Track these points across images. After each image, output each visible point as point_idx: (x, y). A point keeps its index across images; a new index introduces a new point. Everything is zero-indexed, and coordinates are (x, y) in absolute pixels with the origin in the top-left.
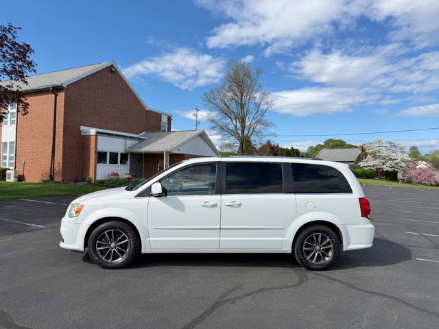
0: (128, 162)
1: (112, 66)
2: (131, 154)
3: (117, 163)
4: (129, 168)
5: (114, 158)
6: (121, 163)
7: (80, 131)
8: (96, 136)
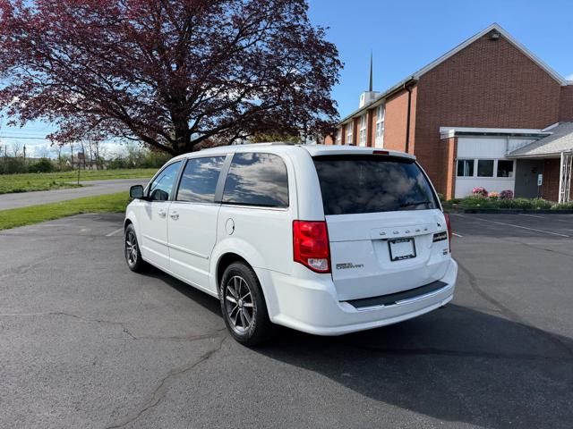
0: (513, 173)
1: (494, 31)
2: (519, 161)
3: (491, 175)
4: (513, 182)
5: (485, 168)
6: (500, 175)
7: (440, 135)
8: (456, 139)
